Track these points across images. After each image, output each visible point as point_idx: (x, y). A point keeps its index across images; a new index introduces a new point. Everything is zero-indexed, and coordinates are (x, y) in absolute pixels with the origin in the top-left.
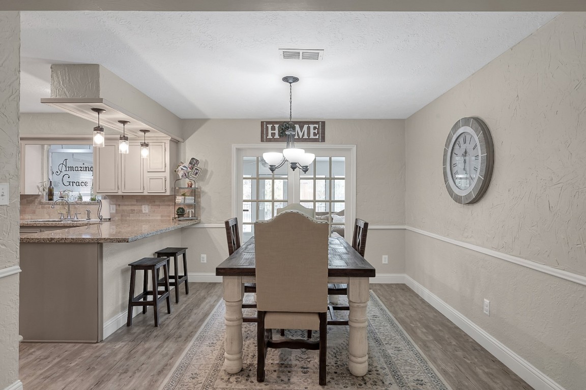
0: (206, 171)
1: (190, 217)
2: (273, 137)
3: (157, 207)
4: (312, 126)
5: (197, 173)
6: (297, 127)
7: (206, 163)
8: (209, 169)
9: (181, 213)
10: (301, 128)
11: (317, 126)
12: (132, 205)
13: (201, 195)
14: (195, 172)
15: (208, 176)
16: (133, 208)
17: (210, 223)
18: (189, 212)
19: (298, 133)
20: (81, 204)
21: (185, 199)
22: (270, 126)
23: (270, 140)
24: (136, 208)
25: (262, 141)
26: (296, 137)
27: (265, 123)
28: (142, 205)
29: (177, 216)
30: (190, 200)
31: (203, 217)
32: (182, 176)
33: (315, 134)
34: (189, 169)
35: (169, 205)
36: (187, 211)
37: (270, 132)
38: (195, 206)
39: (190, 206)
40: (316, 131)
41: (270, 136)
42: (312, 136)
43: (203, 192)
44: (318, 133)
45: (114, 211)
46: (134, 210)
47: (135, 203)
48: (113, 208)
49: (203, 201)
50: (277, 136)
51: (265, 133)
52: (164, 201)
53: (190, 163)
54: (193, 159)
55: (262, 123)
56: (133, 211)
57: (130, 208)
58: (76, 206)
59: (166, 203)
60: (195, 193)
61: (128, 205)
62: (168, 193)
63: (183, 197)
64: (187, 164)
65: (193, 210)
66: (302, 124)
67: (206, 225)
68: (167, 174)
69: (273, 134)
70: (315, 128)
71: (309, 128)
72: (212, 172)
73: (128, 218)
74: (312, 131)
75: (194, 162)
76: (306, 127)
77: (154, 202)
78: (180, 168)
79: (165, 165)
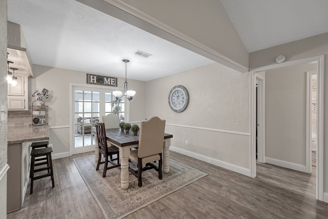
0: (52, 97)
1: (43, 123)
2: (93, 82)
4: (112, 79)
5: (47, 98)
6: (105, 79)
7: (52, 92)
8: (54, 96)
9: (36, 121)
10: (107, 80)
11: (114, 79)
13: (49, 110)
14: (47, 97)
15: (53, 100)
17: (55, 126)
18: (41, 120)
19: (106, 82)
21: (40, 113)
22: (92, 77)
23: (92, 83)
25: (87, 83)
26: (105, 83)
27: (89, 75)
29: (34, 123)
30: (43, 113)
31: (50, 123)
32: (38, 99)
33: (113, 83)
34: (42, 95)
36: (40, 120)
37: (92, 79)
38: (45, 117)
39: (42, 117)
40: (114, 82)
41: (92, 81)
42: (112, 84)
43: (50, 108)
44: (115, 83)
49: (50, 114)
50: (95, 82)
51: (89, 79)
53: (43, 92)
54: (44, 89)
55: (87, 74)
60: (43, 108)
62: (27, 109)
64: (40, 92)
65: (44, 119)
66: (107, 78)
67: (52, 127)
69: (93, 81)
70: (113, 80)
71: (110, 80)
72: (56, 97)
74: (112, 81)
75: (45, 91)
76: (109, 79)
78: (36, 94)
79: (24, 92)
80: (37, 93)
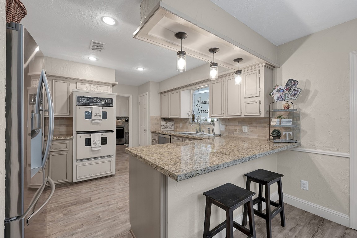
0: (307, 92)
1: (287, 139)
3: (254, 128)
5: (295, 94)
7: (308, 82)
8: (312, 89)
9: (276, 135)
12: (235, 126)
13: (301, 117)
14: (294, 93)
15: (310, 97)
16: (236, 128)
17: (314, 148)
18: (286, 134)
20: (206, 124)
21: (280, 121)
24: (238, 128)
28: (242, 126)
29: (272, 138)
30: (287, 122)
31: (303, 141)
32: (278, 99)
34: (285, 91)
35: (265, 127)
36: (284, 133)
38: (294, 129)
39: (287, 128)
43: (304, 114)
45: (224, 130)
46: (237, 129)
47: (237, 124)
48: (223, 128)
49: (303, 124)
52: (260, 123)
53: (287, 85)
54: (290, 80)
56: (235, 130)
57: (234, 128)
58: (204, 125)
59: (262, 125)
60: (293, 115)
61: (233, 126)
62: (263, 116)
63: (279, 119)
64: (283, 86)
65: (291, 133)
67: (307, 150)
68: (262, 98)
72: (316, 92)
73: (232, 135)
75: (291, 83)
77: (252, 123)
78: (275, 91)
79: (260, 90)
80: (276, 89)
